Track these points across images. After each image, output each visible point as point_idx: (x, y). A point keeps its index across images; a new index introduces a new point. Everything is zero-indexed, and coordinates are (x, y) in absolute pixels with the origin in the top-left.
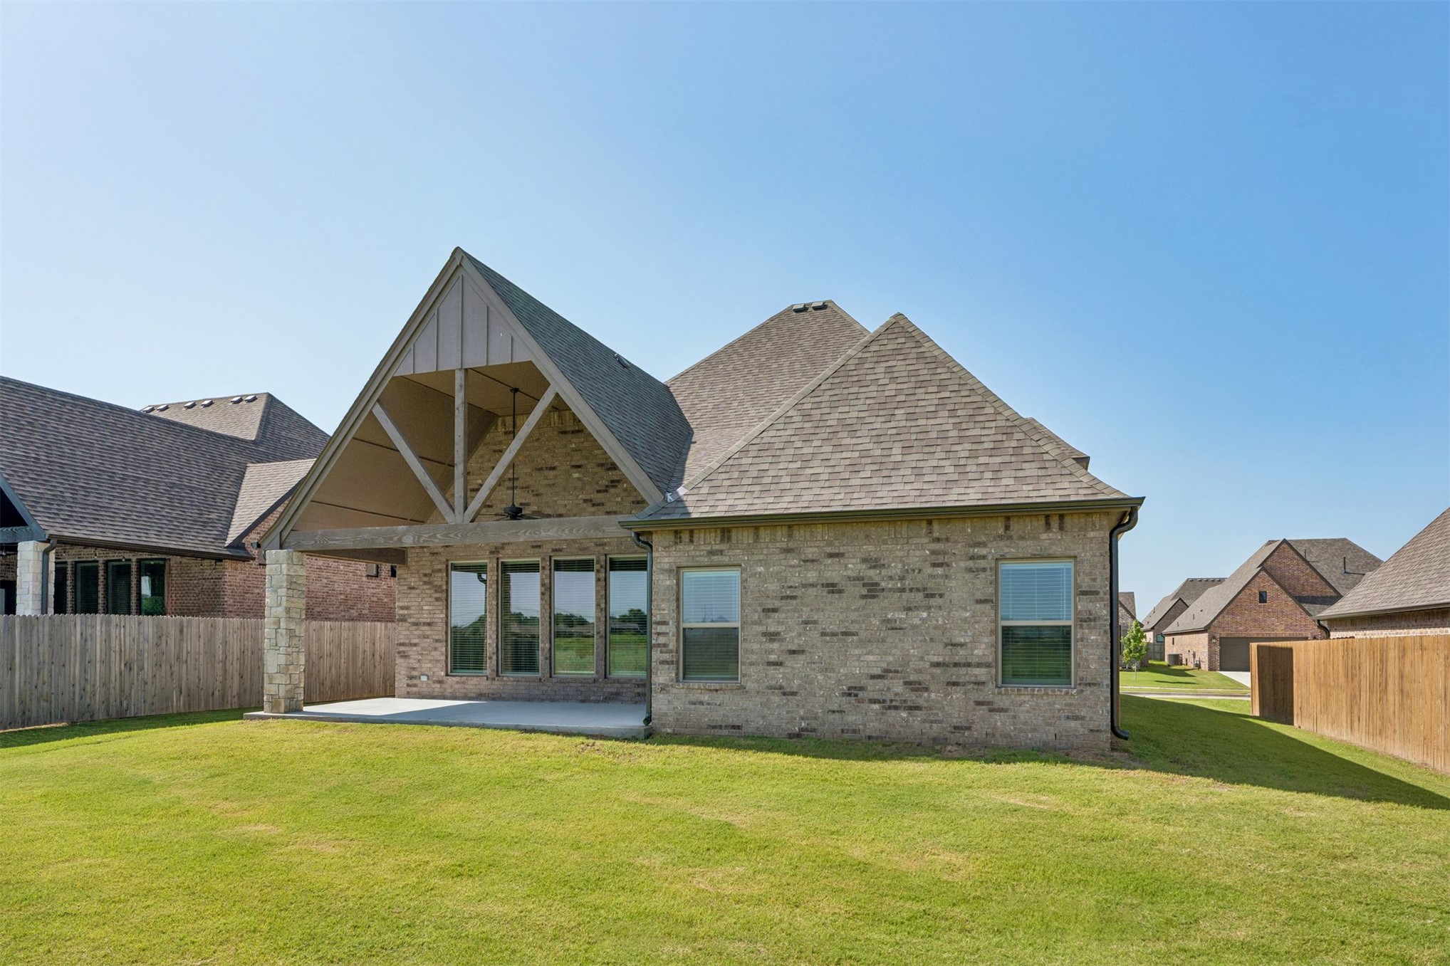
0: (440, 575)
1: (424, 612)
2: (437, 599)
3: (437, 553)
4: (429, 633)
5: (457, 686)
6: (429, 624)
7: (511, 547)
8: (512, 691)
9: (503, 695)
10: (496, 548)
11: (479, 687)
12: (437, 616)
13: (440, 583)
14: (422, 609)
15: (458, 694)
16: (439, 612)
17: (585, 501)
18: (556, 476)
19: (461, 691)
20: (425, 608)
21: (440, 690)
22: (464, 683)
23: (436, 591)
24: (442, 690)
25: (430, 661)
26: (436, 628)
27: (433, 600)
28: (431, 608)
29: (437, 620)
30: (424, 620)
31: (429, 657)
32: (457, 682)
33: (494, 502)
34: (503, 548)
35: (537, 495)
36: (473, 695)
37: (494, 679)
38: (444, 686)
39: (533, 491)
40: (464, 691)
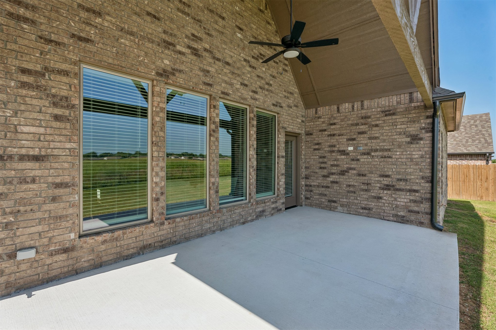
0: (65, 79)
1: (20, 136)
2: (57, 118)
3: (58, 44)
4: (38, 173)
5: (103, 247)
6: (36, 158)
7: (183, 76)
8: (184, 232)
9: (174, 239)
10: (165, 71)
11: (141, 238)
12: (58, 145)
13: (64, 93)
14: (16, 132)
15: (105, 259)
16: (62, 138)
17: (245, 60)
18: (224, 27)
19: (113, 251)
20: (26, 129)
21: (66, 264)
22: (117, 239)
23: (55, 105)
24: (70, 262)
25: (41, 221)
26: (56, 165)
27: (48, 117)
28: (42, 130)
29: (56, 152)
30: (23, 151)
31: (39, 215)
32: (105, 242)
33: (162, 15)
34: (174, 75)
35: (208, 34)
36: (132, 251)
37: (162, 224)
38: (74, 254)
39: (204, 28)
40: (118, 249)
